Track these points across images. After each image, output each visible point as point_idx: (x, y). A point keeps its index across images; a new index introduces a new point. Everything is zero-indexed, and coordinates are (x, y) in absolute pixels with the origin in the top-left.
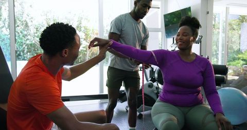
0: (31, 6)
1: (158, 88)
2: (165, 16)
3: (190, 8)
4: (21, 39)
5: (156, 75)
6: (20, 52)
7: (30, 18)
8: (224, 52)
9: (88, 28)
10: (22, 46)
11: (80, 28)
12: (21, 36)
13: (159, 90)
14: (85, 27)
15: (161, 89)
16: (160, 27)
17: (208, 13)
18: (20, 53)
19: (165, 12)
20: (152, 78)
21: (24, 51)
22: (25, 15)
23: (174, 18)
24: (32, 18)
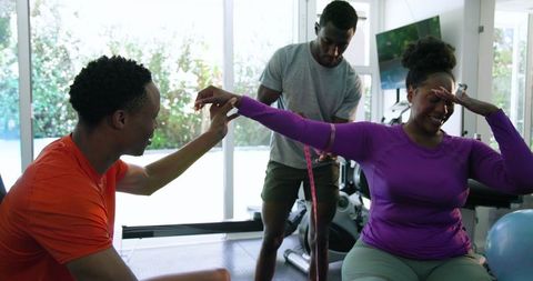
0: (76, 14)
1: (359, 209)
2: (380, 37)
3: (438, 17)
4: (54, 88)
5: (357, 177)
6: (50, 119)
7: (73, 40)
8: (522, 121)
9: (204, 64)
10: (55, 104)
11: (187, 64)
12: (53, 83)
13: (363, 214)
14: (197, 61)
15: (366, 210)
16: (367, 63)
17: (481, 29)
18: (51, 121)
19: (379, 27)
20: (347, 183)
21: (59, 116)
22: (62, 35)
23: (404, 39)
24: (78, 41)
